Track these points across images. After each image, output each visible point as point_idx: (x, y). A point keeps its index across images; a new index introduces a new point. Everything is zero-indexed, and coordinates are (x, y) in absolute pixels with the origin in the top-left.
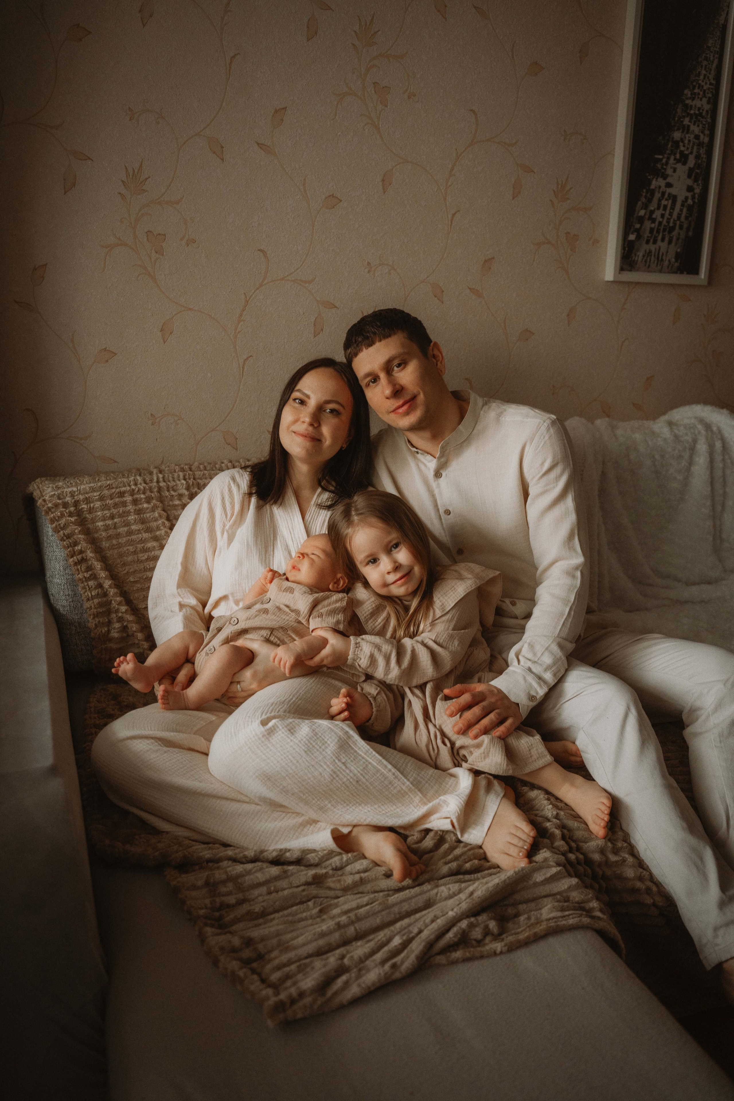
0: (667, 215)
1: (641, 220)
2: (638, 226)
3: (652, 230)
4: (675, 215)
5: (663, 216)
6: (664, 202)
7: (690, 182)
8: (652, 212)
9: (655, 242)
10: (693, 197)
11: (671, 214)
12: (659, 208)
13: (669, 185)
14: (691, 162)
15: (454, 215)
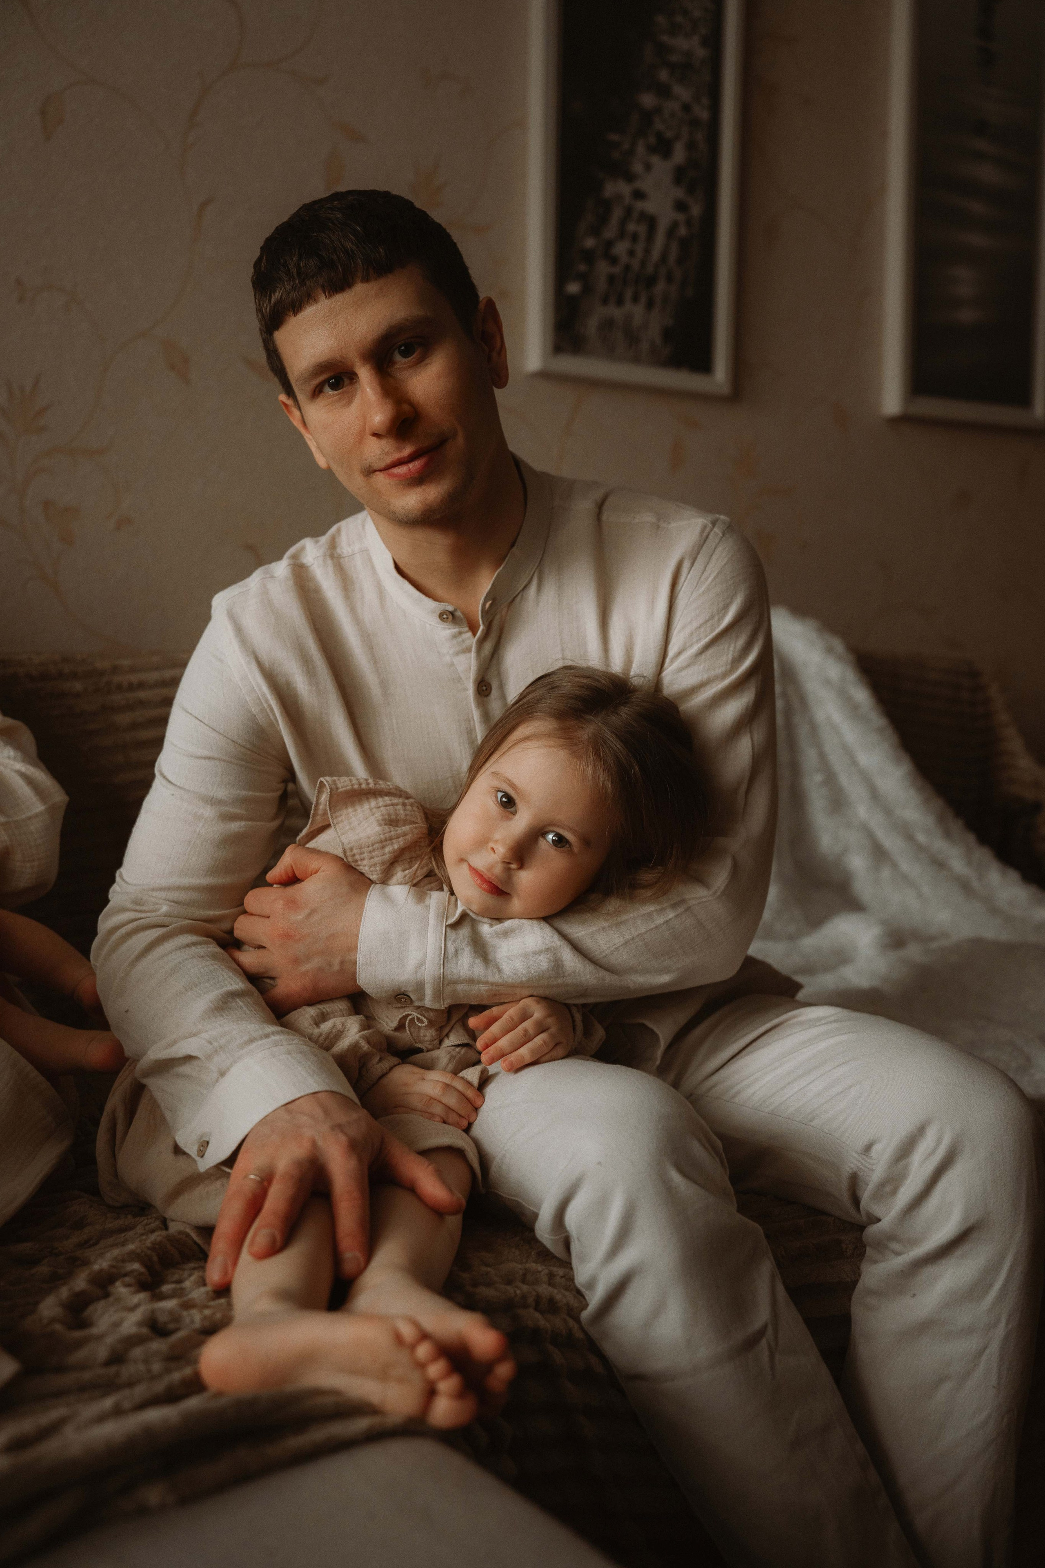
0: (639, 253)
1: (589, 257)
2: (582, 268)
3: (611, 279)
4: (656, 254)
5: (631, 253)
6: (632, 227)
7: (678, 193)
8: (609, 244)
9: (620, 302)
10: (689, 223)
11: (647, 251)
12: (622, 235)
13: (639, 195)
14: (679, 155)
15: (204, 205)
